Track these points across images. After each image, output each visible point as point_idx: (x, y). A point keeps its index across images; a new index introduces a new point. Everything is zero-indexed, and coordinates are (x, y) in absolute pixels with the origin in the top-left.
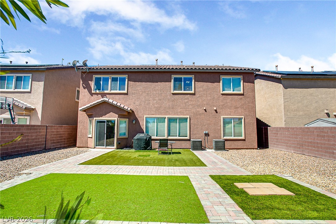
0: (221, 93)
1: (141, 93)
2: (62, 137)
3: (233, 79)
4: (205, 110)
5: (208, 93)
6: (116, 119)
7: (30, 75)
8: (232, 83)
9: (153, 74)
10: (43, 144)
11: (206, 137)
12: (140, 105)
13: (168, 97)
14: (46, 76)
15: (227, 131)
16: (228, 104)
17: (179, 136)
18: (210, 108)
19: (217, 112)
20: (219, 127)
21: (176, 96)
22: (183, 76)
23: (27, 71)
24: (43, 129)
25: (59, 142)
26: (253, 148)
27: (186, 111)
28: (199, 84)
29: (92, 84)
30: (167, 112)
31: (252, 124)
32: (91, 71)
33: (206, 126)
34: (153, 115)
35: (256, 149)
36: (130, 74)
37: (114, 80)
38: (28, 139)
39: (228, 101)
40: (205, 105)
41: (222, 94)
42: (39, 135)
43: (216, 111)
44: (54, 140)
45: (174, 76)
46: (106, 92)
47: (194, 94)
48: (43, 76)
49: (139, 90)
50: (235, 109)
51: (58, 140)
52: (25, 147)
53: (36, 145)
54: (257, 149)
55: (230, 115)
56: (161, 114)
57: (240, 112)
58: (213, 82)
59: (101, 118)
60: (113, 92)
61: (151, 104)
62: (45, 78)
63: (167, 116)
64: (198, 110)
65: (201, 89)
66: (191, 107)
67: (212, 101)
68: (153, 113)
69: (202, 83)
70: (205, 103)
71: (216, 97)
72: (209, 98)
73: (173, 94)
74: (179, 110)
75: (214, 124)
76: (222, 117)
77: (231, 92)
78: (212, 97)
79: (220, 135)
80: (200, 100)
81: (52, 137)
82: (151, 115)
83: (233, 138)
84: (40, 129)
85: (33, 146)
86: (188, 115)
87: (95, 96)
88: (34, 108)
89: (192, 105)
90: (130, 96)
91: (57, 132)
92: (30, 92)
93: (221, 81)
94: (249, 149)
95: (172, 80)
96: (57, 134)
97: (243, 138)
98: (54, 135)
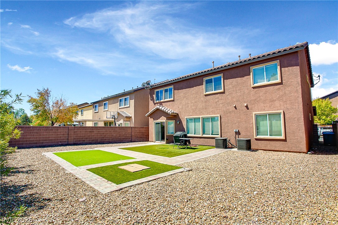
0: (252, 86)
1: (182, 98)
2: (144, 134)
3: (266, 67)
4: (235, 107)
5: (238, 89)
6: (165, 121)
7: (129, 96)
8: (265, 73)
9: (190, 81)
10: (130, 138)
11: (237, 136)
12: (182, 108)
13: (202, 99)
14: (135, 96)
15: (262, 129)
16: (261, 97)
17: (212, 134)
18: (241, 105)
19: (248, 109)
20: (251, 125)
21: (208, 97)
22: (212, 77)
23: (127, 94)
24: (129, 129)
25: (141, 138)
26: (298, 151)
27: (217, 110)
28: (228, 82)
29: (155, 96)
30: (201, 112)
31: (296, 120)
32: (153, 87)
33: (237, 124)
34: (191, 116)
35: (304, 153)
36: (175, 84)
37: (166, 91)
38: (120, 135)
39: (261, 94)
40: (235, 102)
41: (254, 88)
42: (127, 133)
43: (247, 107)
44: (137, 136)
45: (205, 79)
46: (162, 101)
47: (224, 93)
48: (133, 96)
49: (181, 96)
50: (270, 103)
51: (140, 136)
52: (119, 139)
53: (125, 138)
54: (307, 153)
55: (264, 110)
56: (197, 115)
57: (278, 105)
58: (243, 76)
59: (157, 121)
60: (166, 100)
61: (190, 107)
62: (135, 97)
63: (201, 116)
64: (228, 108)
65: (231, 86)
66: (221, 106)
67: (242, 97)
68: (191, 114)
69: (231, 79)
70: (235, 100)
71: (246, 91)
72: (239, 94)
73: (206, 95)
74: (211, 110)
75: (245, 122)
76: (254, 113)
77: (266, 83)
78: (242, 93)
79: (252, 134)
80: (230, 98)
81: (136, 134)
82: (190, 116)
83: (268, 137)
84: (127, 129)
85: (124, 139)
86: (219, 114)
87: (156, 105)
88: (131, 116)
89: (222, 104)
90: (176, 102)
91: (140, 131)
92: (129, 107)
93: (251, 73)
94: (292, 152)
95: (204, 83)
96: (140, 133)
97: (283, 137)
98: (138, 132)
